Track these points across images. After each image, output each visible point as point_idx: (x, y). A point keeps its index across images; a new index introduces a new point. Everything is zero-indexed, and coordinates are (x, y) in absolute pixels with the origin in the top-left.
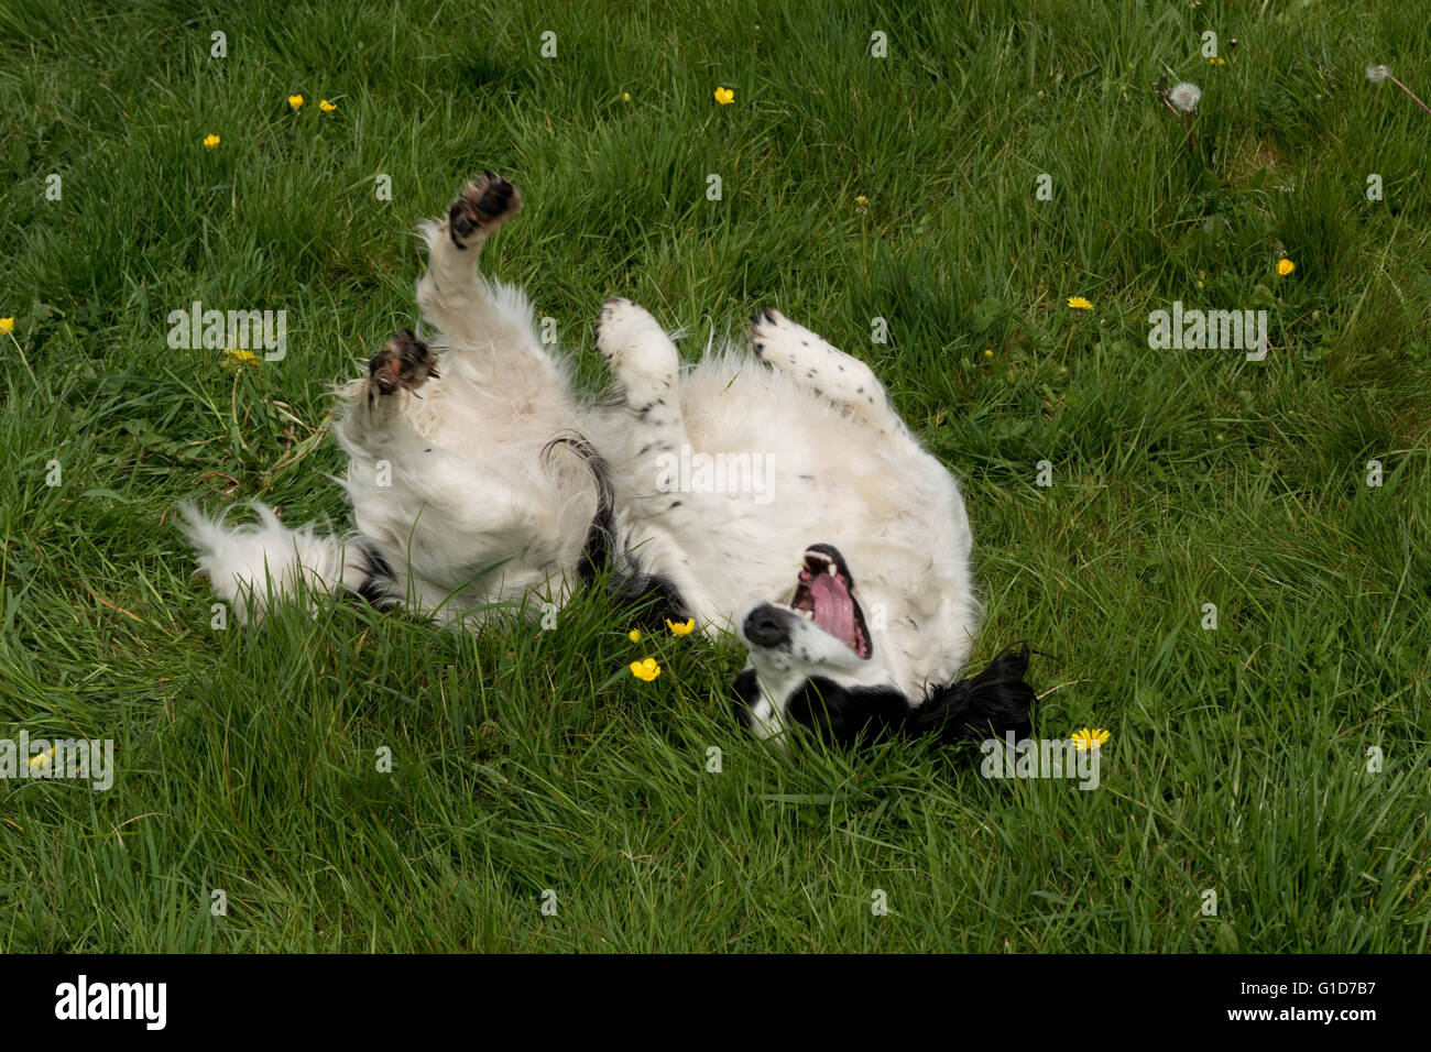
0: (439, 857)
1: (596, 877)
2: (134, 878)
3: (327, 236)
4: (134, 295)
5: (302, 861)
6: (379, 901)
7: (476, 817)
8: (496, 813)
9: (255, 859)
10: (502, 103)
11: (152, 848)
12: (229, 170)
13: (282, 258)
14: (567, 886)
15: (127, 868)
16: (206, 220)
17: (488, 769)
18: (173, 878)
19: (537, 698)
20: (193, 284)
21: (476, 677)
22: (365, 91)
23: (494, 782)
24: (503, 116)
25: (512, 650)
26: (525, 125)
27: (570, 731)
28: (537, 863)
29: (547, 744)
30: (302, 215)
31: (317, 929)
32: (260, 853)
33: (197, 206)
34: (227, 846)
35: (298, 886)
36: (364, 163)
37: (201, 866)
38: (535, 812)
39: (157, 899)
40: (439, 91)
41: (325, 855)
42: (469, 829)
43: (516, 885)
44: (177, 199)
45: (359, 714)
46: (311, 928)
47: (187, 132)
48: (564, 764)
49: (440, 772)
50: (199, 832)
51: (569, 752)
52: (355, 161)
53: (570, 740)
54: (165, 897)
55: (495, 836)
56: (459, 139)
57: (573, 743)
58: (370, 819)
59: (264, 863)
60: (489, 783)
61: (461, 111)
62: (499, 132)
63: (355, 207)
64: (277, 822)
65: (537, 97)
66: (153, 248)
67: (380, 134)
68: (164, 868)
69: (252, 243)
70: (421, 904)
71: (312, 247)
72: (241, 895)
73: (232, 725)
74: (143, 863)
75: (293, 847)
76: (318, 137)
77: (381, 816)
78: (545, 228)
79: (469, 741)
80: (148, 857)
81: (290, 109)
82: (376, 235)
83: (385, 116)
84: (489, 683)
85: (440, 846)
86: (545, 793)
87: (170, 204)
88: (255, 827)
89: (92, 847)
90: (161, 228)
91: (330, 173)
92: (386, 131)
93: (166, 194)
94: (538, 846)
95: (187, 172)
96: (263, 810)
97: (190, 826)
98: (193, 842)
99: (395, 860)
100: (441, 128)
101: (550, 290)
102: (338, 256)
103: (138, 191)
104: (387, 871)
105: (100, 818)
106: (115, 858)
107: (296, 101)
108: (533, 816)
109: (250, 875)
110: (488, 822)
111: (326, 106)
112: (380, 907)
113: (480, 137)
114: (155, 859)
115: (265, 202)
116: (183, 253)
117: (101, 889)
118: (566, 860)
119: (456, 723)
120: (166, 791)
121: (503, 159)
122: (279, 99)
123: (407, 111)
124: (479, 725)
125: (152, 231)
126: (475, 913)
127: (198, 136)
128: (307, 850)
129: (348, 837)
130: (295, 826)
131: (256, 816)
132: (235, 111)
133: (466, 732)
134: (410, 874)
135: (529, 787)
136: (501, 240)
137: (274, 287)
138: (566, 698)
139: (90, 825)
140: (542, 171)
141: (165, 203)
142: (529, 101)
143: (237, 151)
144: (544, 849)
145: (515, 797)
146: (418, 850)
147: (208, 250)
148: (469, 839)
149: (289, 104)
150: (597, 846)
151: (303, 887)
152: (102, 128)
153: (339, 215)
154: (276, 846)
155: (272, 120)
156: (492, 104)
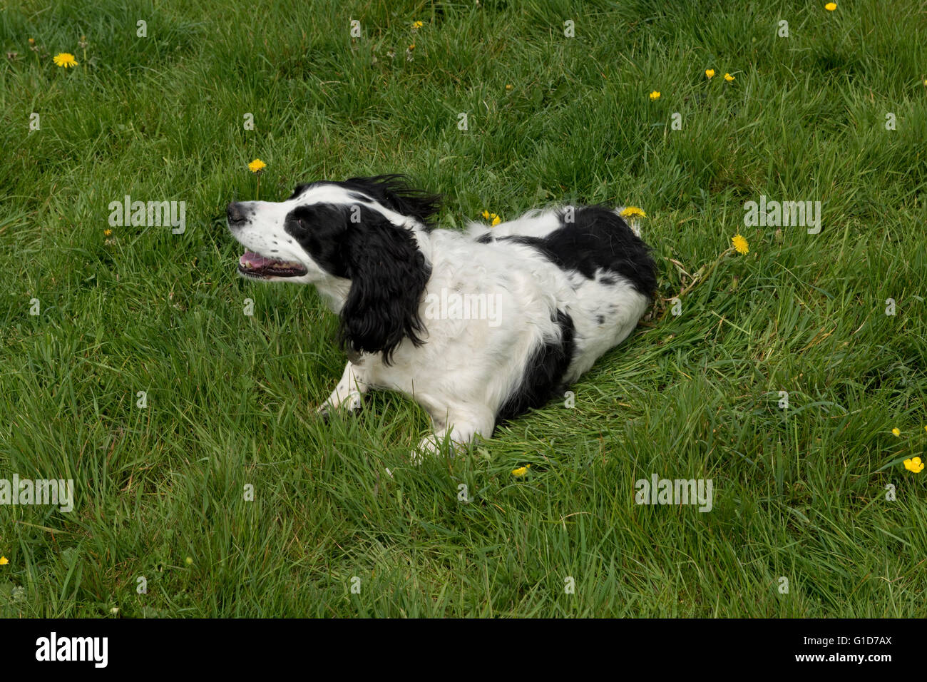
0: (761, 564)
1: (863, 591)
2: (571, 551)
3: (721, 160)
4: (599, 188)
5: (674, 554)
6: (721, 587)
7: (787, 541)
8: (800, 541)
9: (645, 550)
10: (842, 81)
11: (583, 534)
12: (664, 115)
13: (692, 173)
14: (843, 595)
15: (567, 544)
16: (646, 144)
17: (798, 512)
18: (594, 555)
19: (833, 469)
20: (635, 184)
21: (795, 452)
22: (753, 69)
23: (800, 520)
24: (842, 90)
25: (819, 438)
26: (856, 96)
27: (853, 494)
28: (824, 577)
29: (838, 501)
30: (707, 145)
31: (679, 599)
32: (648, 546)
33: (642, 136)
34: (629, 539)
35: (670, 570)
36: (749, 115)
37: (611, 549)
38: (826, 544)
39: (583, 566)
40: (801, 71)
41: (689, 552)
42: (782, 549)
43: (810, 590)
44: (630, 130)
45: (718, 466)
46: (676, 597)
47: (640, 88)
48: (847, 514)
49: (766, 510)
50: (612, 528)
51: (851, 507)
52: (743, 113)
53: (853, 500)
54: (588, 565)
55: (798, 556)
56: (812, 103)
57: (854, 503)
58: (719, 534)
59: (650, 553)
60: (797, 521)
61: (815, 86)
62: (838, 101)
63: (741, 142)
64: (660, 529)
65: (866, 79)
66: (612, 159)
67: (761, 97)
68: (589, 547)
69: (674, 161)
70: (747, 593)
71: (711, 166)
72: (634, 571)
73: (638, 463)
74: (577, 543)
75: (669, 544)
76: (721, 96)
77: (726, 534)
78: (863, 165)
79: (786, 492)
80: (580, 541)
81: (705, 78)
82: (752, 161)
83: (765, 86)
84: (802, 456)
85: (762, 558)
86: (834, 532)
87: (626, 133)
88: (646, 529)
89: (547, 527)
90: (619, 147)
91: (727, 120)
92: (765, 96)
93: (624, 127)
94: (826, 566)
95: (638, 114)
96: (653, 519)
97: (607, 523)
98: (607, 534)
99: (733, 562)
100: (800, 95)
101: (863, 205)
102: (727, 173)
103: (607, 124)
104: (727, 569)
105: (553, 511)
106: (560, 535)
107: (710, 73)
108: (824, 545)
109: (641, 559)
110: (795, 546)
111: (728, 77)
112: (721, 591)
113: (826, 103)
114: (584, 541)
115: (685, 136)
116: (631, 164)
117: (550, 555)
118: (844, 579)
119: (779, 480)
120: (594, 499)
121: (840, 118)
122: (699, 71)
123: (780, 84)
124: (793, 482)
125: (613, 149)
126: (782, 604)
127: (647, 92)
128: (678, 548)
129: (704, 543)
130: (671, 532)
131: (648, 523)
132: (670, 78)
133: (785, 486)
134: (742, 573)
135: (823, 527)
136: (834, 171)
137: (685, 189)
138: (853, 472)
139: (546, 514)
140: (865, 127)
141: (623, 133)
142: (860, 82)
143: (670, 102)
144: (830, 569)
145: (813, 532)
146: (748, 558)
147: (646, 164)
148: (781, 555)
149: (705, 74)
150: (866, 572)
151: (673, 571)
152: (588, 83)
153: (730, 147)
154: (659, 543)
155: (694, 84)
156: (836, 82)
